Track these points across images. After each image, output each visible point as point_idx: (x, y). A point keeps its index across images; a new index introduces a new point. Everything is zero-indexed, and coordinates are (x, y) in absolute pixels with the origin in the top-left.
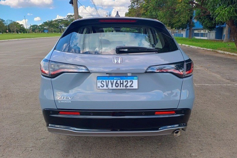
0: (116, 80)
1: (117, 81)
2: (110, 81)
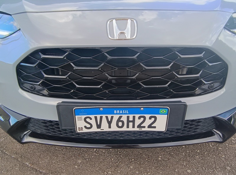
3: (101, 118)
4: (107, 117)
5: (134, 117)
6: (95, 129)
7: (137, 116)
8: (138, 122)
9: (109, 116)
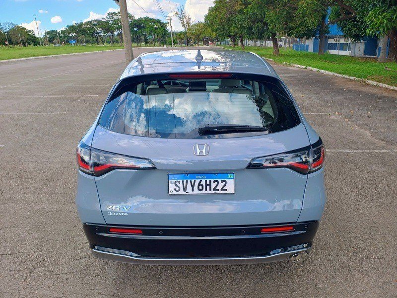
0: (199, 180)
1: (201, 181)
2: (189, 181)
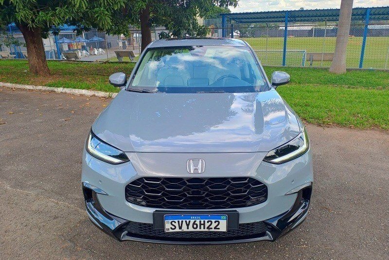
3: (182, 221)
4: (186, 221)
5: (204, 221)
6: (177, 230)
7: (206, 221)
8: (207, 225)
9: (188, 221)
